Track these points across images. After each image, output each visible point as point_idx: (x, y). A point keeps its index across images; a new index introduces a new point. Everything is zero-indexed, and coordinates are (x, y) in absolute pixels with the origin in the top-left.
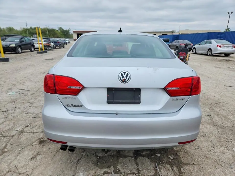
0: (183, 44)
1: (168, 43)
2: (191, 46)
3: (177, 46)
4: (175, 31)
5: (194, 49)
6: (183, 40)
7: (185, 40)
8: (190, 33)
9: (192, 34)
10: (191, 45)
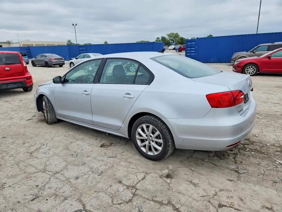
0: (53, 59)
1: (26, 57)
2: (63, 61)
3: (46, 62)
4: (12, 41)
5: (72, 64)
6: (50, 54)
7: (52, 54)
8: (56, 45)
9: (59, 46)
10: (62, 59)
